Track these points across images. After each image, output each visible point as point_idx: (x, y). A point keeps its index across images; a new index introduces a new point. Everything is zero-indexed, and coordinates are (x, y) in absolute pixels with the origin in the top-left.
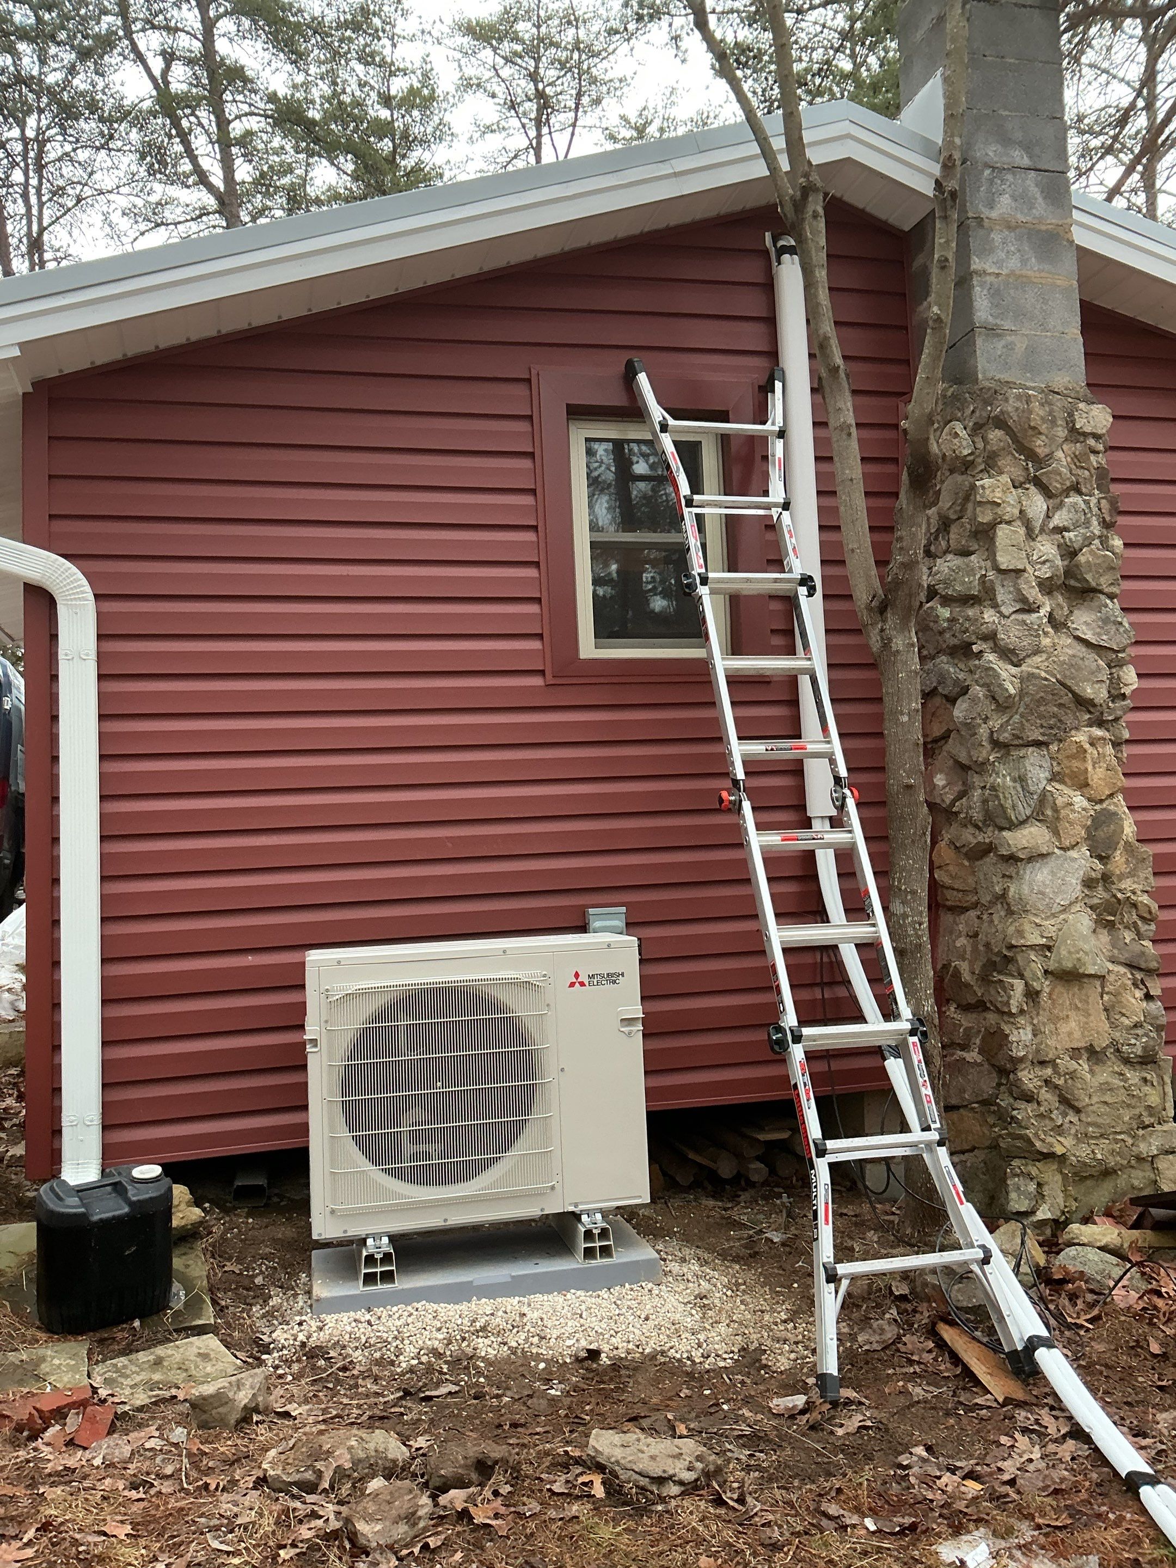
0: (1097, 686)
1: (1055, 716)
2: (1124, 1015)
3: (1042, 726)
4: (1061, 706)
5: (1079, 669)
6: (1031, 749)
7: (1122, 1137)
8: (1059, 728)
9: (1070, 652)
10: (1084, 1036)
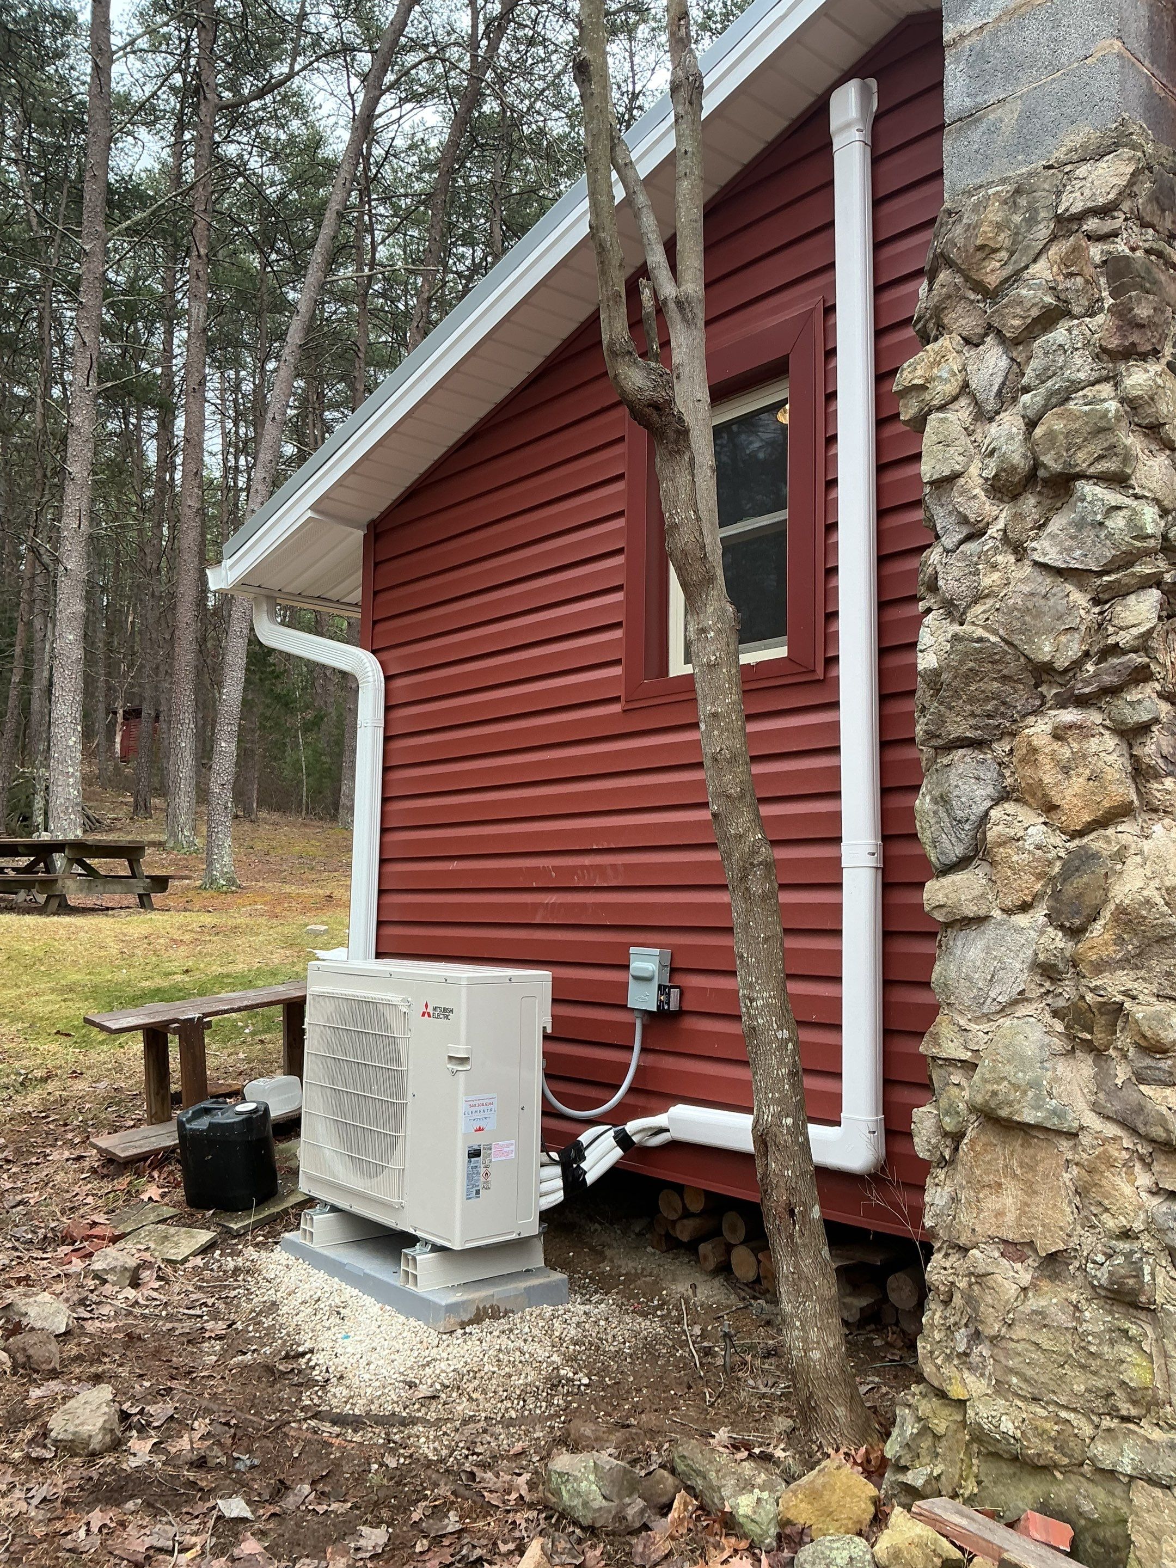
0: (1063, 639)
1: (995, 696)
2: (1107, 1210)
3: (973, 715)
4: (1005, 679)
5: (1039, 614)
6: (961, 752)
7: (1071, 1416)
8: (1003, 715)
9: (1026, 589)
10: (1019, 1225)
